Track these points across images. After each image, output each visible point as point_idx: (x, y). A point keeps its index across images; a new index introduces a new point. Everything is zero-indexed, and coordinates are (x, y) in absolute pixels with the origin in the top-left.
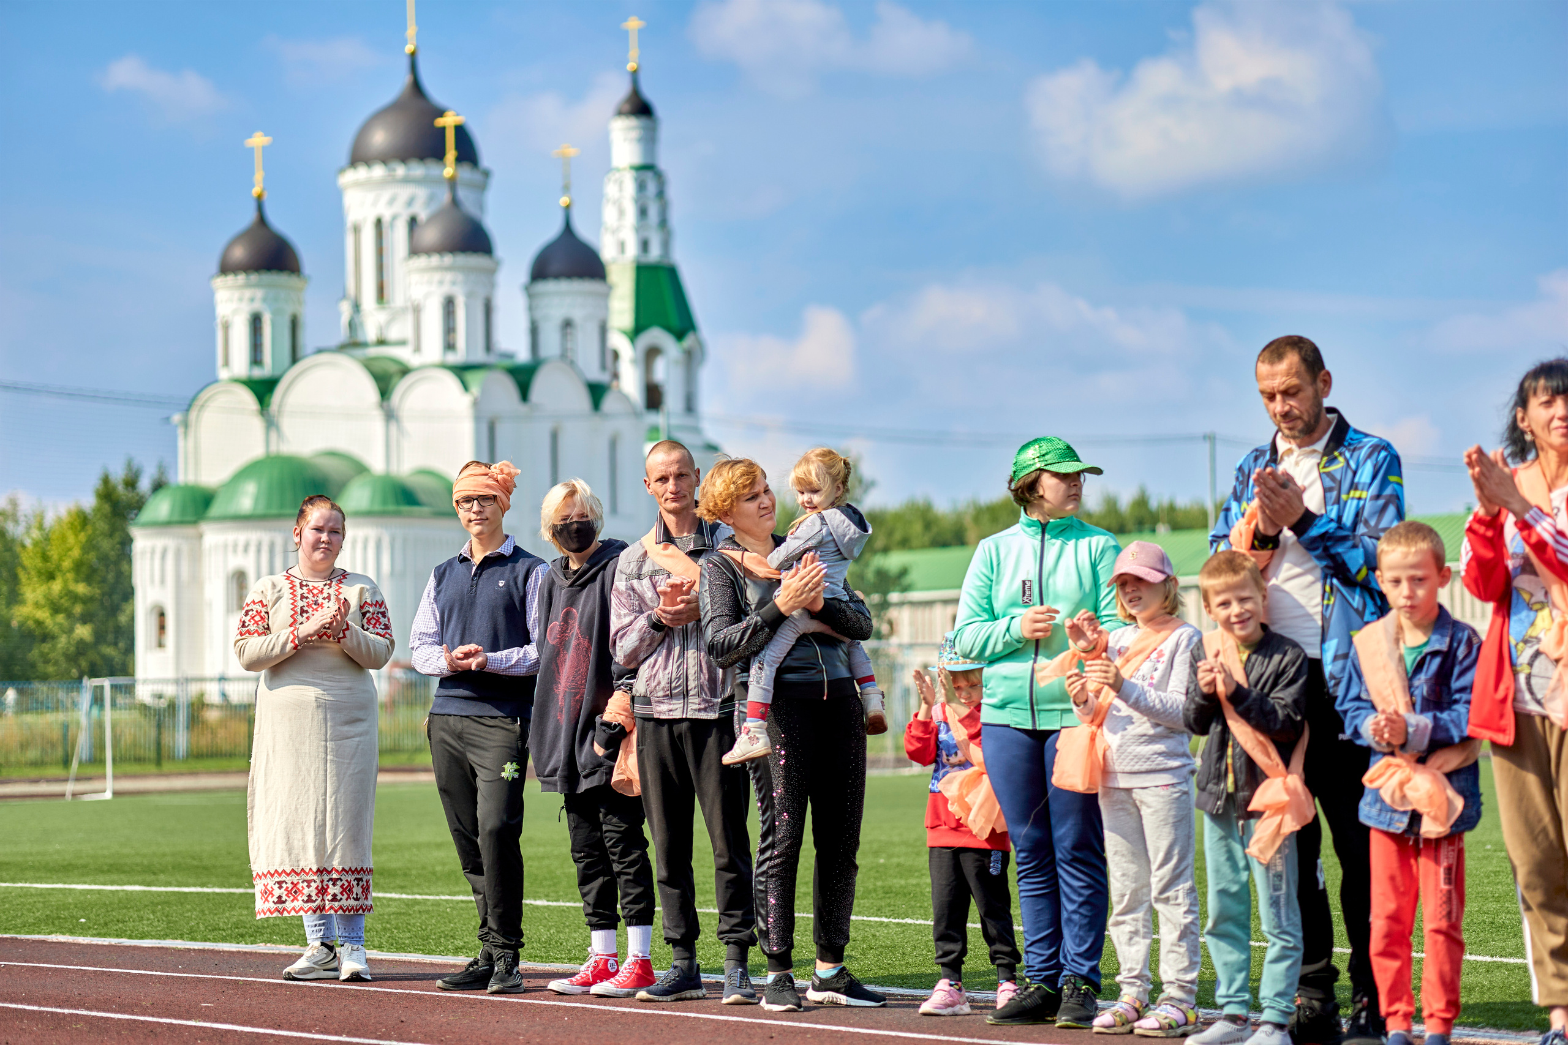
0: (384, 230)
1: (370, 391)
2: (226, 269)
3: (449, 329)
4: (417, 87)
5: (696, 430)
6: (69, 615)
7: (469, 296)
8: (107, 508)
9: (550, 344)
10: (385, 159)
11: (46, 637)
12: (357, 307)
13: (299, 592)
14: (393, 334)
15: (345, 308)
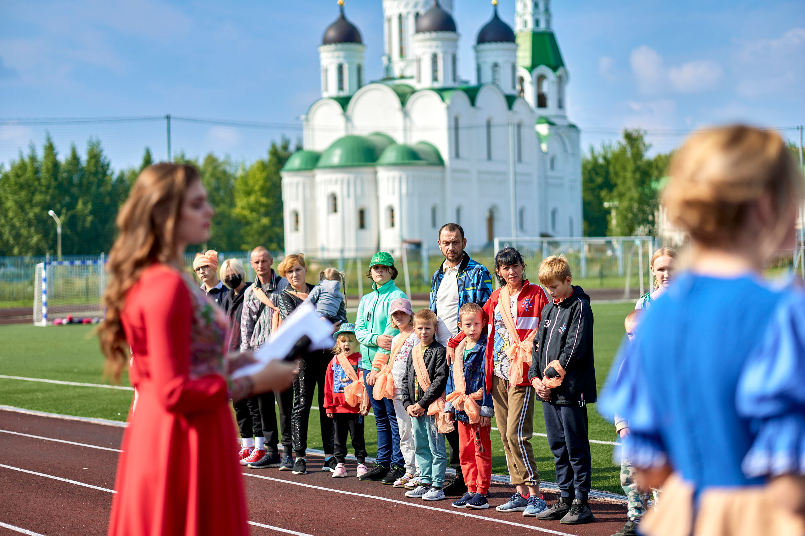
0: (403, 20)
1: (395, 101)
2: (326, 42)
3: (435, 70)
5: (564, 117)
6: (258, 212)
7: (445, 53)
8: (275, 159)
9: (487, 76)
11: (248, 223)
12: (390, 59)
14: (408, 73)
15: (385, 60)
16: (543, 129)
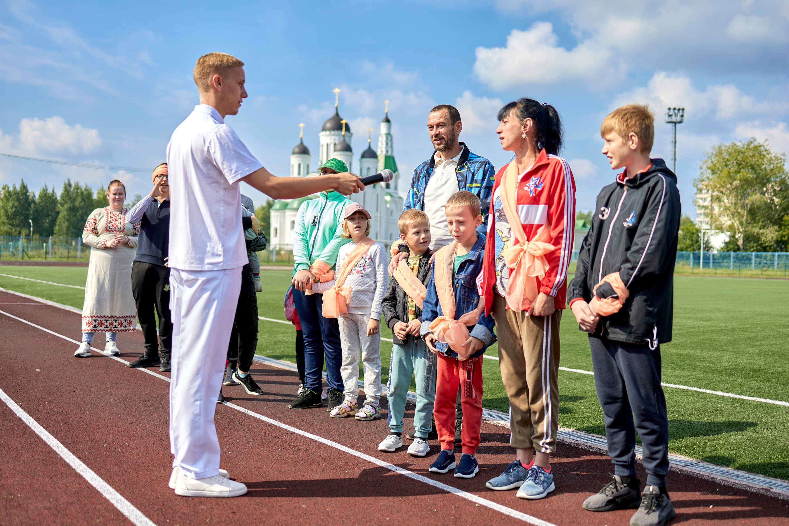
0: (329, 146)
2: (294, 153)
4: (337, 114)
5: (397, 194)
8: (268, 206)
10: (330, 130)
13: (110, 215)
16: (388, 198)
